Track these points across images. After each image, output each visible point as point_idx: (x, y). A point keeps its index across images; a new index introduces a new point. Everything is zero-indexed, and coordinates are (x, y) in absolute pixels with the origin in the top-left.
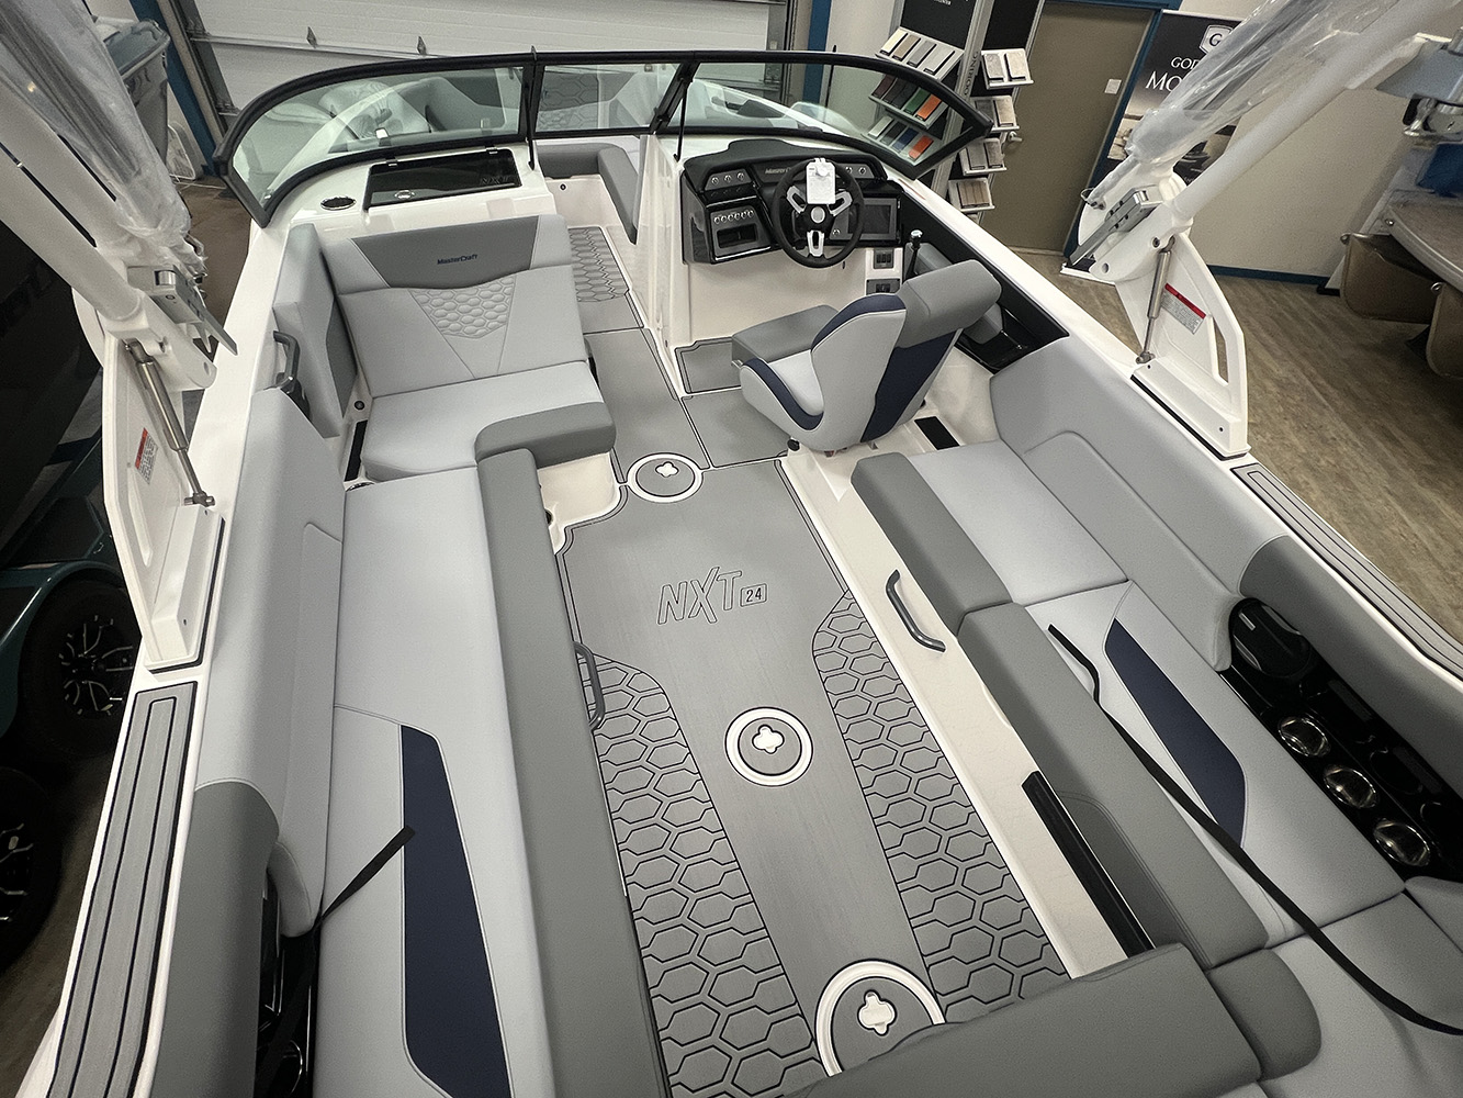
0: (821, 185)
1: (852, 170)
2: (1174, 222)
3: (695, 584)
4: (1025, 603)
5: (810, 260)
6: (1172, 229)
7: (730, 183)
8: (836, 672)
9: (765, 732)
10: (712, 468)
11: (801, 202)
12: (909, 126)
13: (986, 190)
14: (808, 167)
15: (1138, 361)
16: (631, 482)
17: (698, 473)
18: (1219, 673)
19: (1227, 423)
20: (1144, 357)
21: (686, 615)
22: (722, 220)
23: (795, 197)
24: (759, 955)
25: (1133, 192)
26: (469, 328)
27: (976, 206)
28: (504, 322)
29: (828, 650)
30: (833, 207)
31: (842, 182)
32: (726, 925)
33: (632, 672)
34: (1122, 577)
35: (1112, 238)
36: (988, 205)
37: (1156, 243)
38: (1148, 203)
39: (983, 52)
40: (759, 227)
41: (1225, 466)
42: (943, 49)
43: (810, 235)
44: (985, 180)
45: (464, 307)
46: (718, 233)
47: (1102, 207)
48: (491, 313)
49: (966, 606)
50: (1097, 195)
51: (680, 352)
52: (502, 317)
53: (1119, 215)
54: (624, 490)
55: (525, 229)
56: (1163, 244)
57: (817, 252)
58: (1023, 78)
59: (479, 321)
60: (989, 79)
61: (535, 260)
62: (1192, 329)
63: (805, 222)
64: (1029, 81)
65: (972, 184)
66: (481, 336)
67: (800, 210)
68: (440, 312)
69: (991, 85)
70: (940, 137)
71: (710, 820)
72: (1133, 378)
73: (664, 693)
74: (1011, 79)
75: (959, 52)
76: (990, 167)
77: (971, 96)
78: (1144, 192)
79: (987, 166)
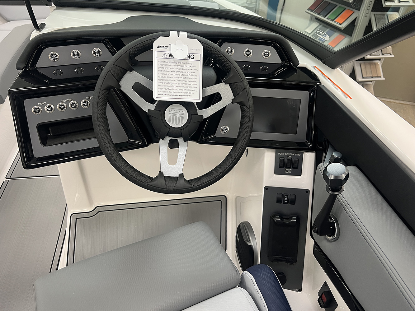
13: (379, 68)
14: (155, 44)
23: (138, 88)
27: (372, 77)
36: (380, 77)
44: (379, 62)
65: (371, 65)
69: (386, 4)
70: (351, 35)
76: (383, 55)
77: (372, 11)
79: (381, 54)
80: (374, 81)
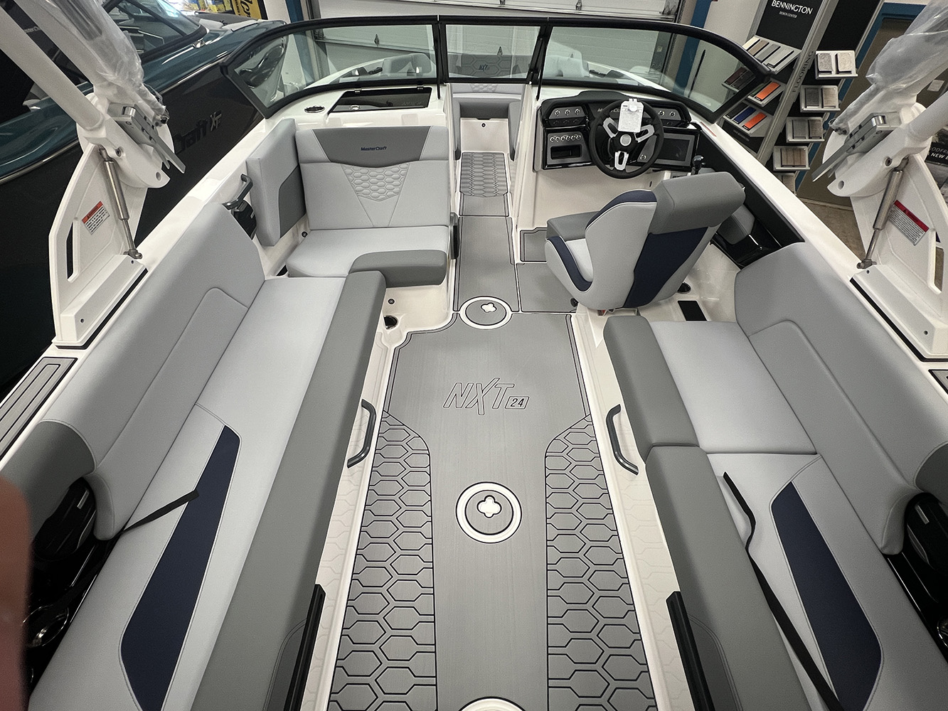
0: (631, 118)
1: (662, 113)
2: (907, 143)
3: (479, 386)
4: (708, 451)
5: (616, 173)
6: (905, 149)
7: (568, 116)
8: (559, 472)
9: (490, 500)
10: (520, 312)
11: (614, 130)
12: (750, 105)
13: (804, 156)
14: (622, 104)
15: (859, 266)
16: (462, 312)
17: (509, 313)
18: (885, 556)
19: (933, 328)
20: (866, 263)
21: (464, 407)
22: (557, 139)
23: (610, 126)
24: (423, 664)
25: (872, 116)
26: (375, 194)
27: (794, 166)
28: (398, 193)
29: (558, 454)
30: (639, 135)
31: (649, 116)
32: (408, 633)
33: (413, 434)
34: (812, 449)
35: (851, 159)
36: (805, 166)
37: (889, 162)
38: (885, 126)
39: (817, 52)
40: (584, 148)
41: (925, 367)
42: (785, 50)
43: (617, 155)
44: (805, 148)
45: (373, 180)
46: (552, 148)
47: (845, 132)
48: (389, 186)
49: (654, 441)
50: (841, 121)
51: (524, 234)
52: (396, 189)
53: (856, 137)
54: (455, 316)
55: (420, 134)
56: (895, 163)
57: (619, 167)
58: (850, 72)
59: (381, 190)
60: (819, 72)
61: (424, 154)
62: (914, 241)
63: (616, 145)
64: (854, 74)
65: (793, 150)
66: (383, 199)
67: (612, 135)
68: (358, 181)
69: (820, 76)
70: (772, 114)
71: (426, 553)
72: (852, 281)
73: (429, 455)
74: (838, 72)
75: (797, 51)
76: (810, 138)
77: (802, 84)
78: (883, 117)
79: (807, 137)
80: (798, 170)
